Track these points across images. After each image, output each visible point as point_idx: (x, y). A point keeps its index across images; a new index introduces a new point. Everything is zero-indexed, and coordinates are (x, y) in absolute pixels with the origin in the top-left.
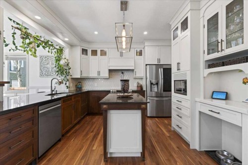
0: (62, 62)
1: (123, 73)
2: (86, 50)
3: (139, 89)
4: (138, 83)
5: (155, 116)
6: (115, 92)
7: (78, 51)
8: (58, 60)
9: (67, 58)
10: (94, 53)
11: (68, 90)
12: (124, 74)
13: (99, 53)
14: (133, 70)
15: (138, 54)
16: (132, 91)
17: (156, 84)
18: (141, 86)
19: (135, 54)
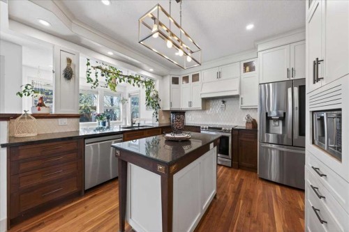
0: (151, 94)
1: (224, 102)
2: (178, 78)
3: (250, 127)
4: (248, 117)
5: (277, 181)
6: (206, 129)
7: (168, 80)
8: (148, 93)
9: (157, 90)
10: (186, 79)
11: (158, 123)
12: (227, 103)
13: (190, 79)
14: (238, 96)
15: (248, 68)
16: (233, 129)
17: (280, 119)
18: (254, 123)
19: (242, 69)
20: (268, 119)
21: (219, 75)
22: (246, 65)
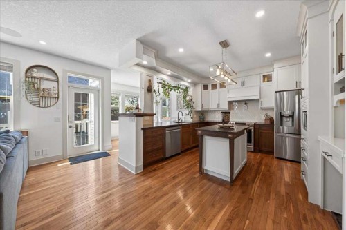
0: (188, 98)
1: (246, 104)
2: (207, 86)
3: (268, 122)
4: (267, 115)
7: (200, 87)
8: (185, 97)
9: (192, 94)
10: (214, 86)
11: (192, 120)
12: (248, 105)
13: (218, 86)
14: (258, 100)
15: (266, 79)
16: (255, 124)
17: (290, 116)
18: (271, 120)
19: (262, 80)
20: (282, 116)
21: (243, 84)
22: (264, 77)
